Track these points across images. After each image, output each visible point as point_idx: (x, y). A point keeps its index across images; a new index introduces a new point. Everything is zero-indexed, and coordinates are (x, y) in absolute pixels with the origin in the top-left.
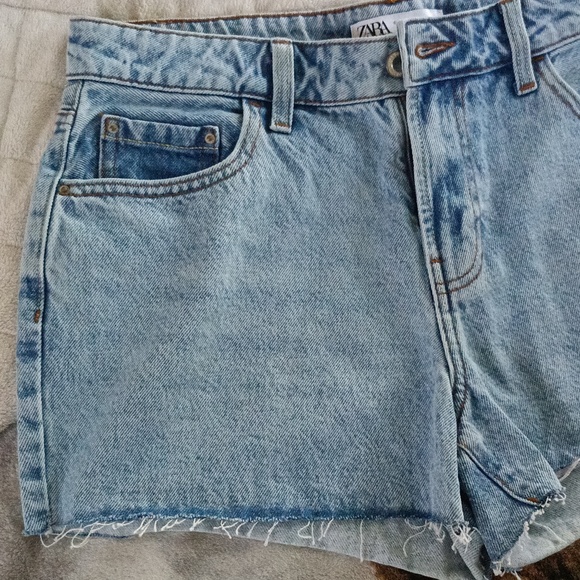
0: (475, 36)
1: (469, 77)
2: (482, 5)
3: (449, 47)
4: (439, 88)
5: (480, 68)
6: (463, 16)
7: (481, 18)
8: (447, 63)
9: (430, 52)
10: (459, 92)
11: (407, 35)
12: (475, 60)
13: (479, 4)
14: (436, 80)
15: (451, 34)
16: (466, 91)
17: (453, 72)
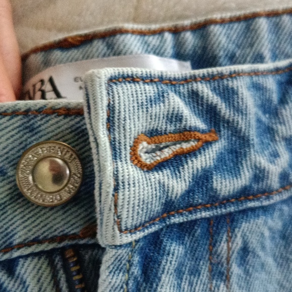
0: (259, 121)
1: (244, 212)
2: (275, 57)
3: (208, 143)
4: (180, 239)
5: (268, 192)
6: (233, 75)
7: (271, 83)
8: (203, 180)
9: (167, 153)
10: (223, 247)
11: (111, 109)
12: (260, 175)
13: (267, 54)
14: (177, 220)
15: (211, 114)
16: (238, 243)
17: (214, 200)
